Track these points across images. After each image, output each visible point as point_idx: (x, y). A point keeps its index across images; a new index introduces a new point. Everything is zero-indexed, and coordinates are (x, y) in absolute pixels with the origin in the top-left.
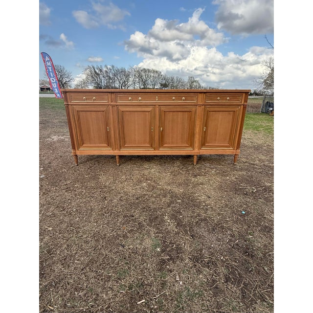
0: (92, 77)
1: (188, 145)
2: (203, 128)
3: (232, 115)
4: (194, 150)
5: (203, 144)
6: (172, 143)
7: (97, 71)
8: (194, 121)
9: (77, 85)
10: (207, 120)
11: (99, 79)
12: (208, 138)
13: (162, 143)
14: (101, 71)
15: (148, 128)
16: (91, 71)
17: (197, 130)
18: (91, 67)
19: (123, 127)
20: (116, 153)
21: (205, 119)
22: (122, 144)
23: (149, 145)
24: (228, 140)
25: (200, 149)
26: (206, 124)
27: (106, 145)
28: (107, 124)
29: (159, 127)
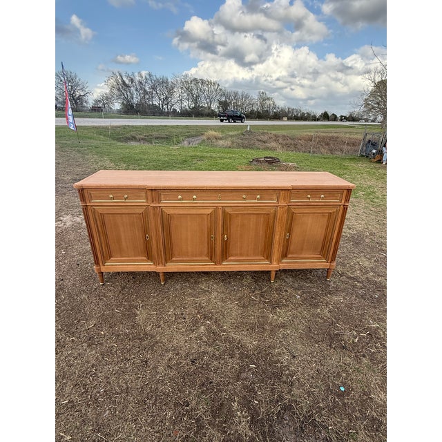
0: (119, 90)
1: (262, 258)
2: (285, 236)
3: (327, 217)
4: (271, 263)
5: (284, 255)
6: (241, 255)
7: (127, 82)
8: (273, 227)
9: (97, 101)
10: (291, 224)
11: (129, 94)
12: (292, 248)
13: (225, 254)
14: (132, 80)
15: (206, 235)
16: (117, 81)
17: (277, 238)
18: (117, 74)
19: (169, 234)
20: (160, 269)
21: (289, 221)
22: (168, 257)
23: (207, 258)
24: (319, 250)
25: (279, 262)
26: (289, 230)
27: (145, 258)
28: (145, 230)
29: (223, 235)
